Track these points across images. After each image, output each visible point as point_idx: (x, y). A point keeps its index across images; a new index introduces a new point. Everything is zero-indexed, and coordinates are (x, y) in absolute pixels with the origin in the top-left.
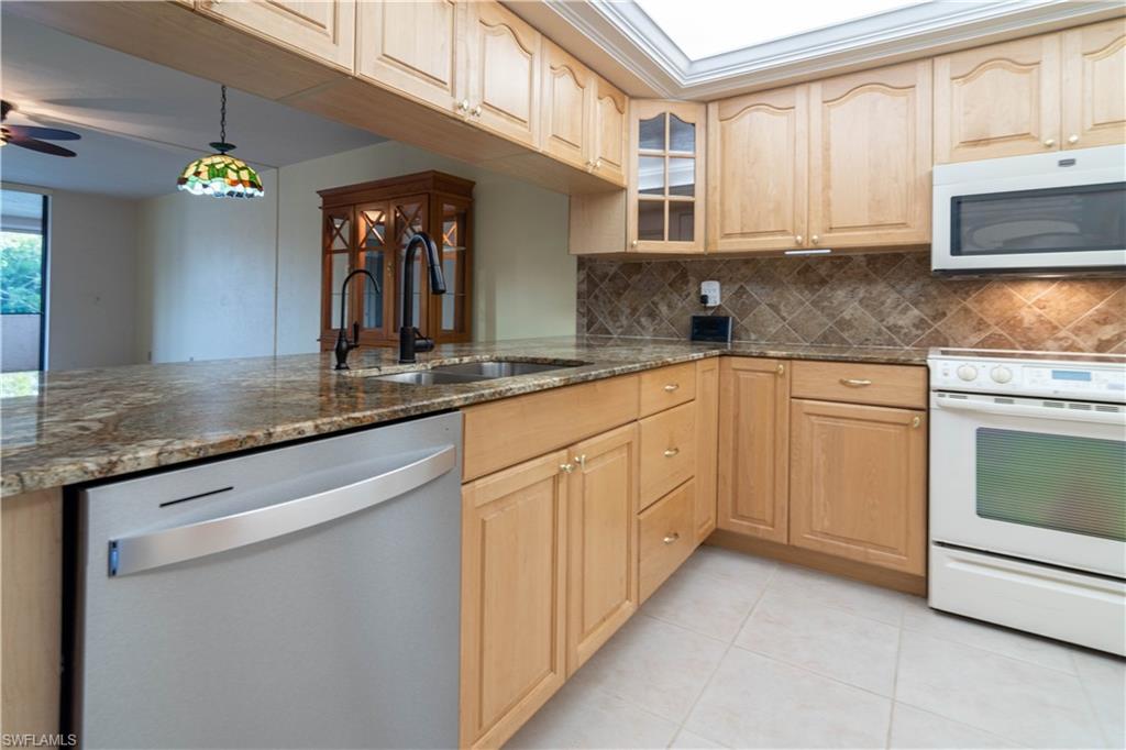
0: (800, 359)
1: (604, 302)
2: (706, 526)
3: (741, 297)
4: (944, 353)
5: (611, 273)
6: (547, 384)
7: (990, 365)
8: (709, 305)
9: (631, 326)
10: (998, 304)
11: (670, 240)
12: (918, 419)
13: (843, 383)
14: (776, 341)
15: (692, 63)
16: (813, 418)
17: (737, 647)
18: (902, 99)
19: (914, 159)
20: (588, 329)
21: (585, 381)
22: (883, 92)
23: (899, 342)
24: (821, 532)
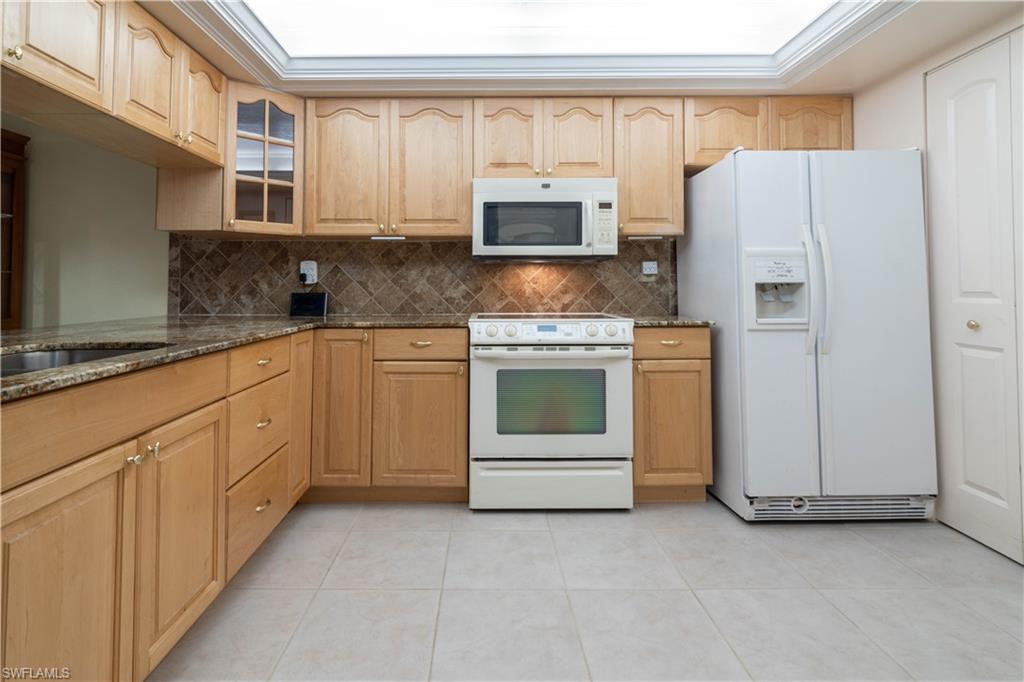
0: (380, 328)
1: (201, 280)
2: (300, 487)
3: (336, 276)
4: (479, 317)
5: (209, 251)
6: (108, 371)
7: (504, 324)
8: (307, 283)
9: (230, 304)
10: (512, 281)
11: (269, 220)
12: (462, 367)
13: (412, 345)
14: (364, 313)
15: (290, 59)
16: (390, 376)
17: (325, 589)
18: (454, 125)
19: (462, 171)
20: (182, 309)
21: (160, 364)
22: (443, 117)
23: (452, 309)
24: (398, 470)
